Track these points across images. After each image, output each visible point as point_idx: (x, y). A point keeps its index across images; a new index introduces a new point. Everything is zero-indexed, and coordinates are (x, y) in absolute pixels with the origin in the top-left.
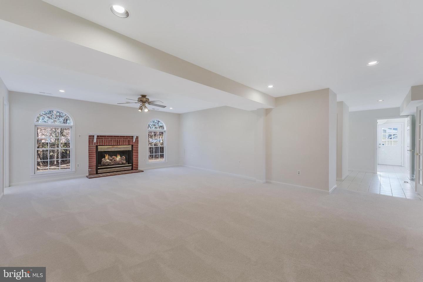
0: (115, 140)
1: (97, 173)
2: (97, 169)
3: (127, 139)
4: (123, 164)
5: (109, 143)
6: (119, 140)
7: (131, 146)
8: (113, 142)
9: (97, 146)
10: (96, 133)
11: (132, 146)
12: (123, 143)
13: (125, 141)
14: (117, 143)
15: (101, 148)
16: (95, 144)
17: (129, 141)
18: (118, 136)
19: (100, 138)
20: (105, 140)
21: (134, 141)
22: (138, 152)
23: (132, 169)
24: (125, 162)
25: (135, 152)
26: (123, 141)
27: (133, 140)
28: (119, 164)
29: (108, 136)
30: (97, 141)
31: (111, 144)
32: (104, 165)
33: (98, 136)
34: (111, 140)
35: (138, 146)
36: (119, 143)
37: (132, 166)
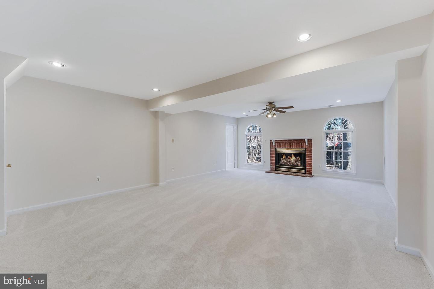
0: (289, 144)
1: (276, 170)
2: (276, 167)
3: (300, 142)
4: (297, 166)
5: (284, 146)
6: (293, 144)
7: (304, 149)
8: (287, 145)
9: (276, 149)
10: (274, 138)
11: (306, 149)
12: (296, 147)
13: (298, 144)
14: (291, 147)
15: (279, 151)
16: (274, 147)
17: (302, 144)
18: (292, 140)
19: (277, 142)
20: (281, 144)
21: (307, 145)
22: (312, 156)
23: (305, 173)
24: (299, 164)
25: (308, 156)
26: (296, 144)
27: (305, 143)
28: (293, 166)
29: (283, 140)
30: (275, 144)
31: (286, 147)
32: (282, 165)
33: (275, 140)
34: (286, 144)
35: (312, 149)
36: (293, 147)
37: (305, 169)
